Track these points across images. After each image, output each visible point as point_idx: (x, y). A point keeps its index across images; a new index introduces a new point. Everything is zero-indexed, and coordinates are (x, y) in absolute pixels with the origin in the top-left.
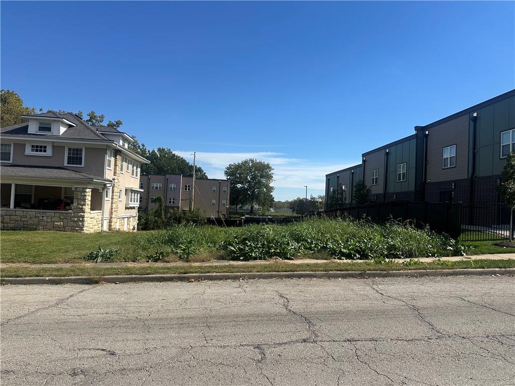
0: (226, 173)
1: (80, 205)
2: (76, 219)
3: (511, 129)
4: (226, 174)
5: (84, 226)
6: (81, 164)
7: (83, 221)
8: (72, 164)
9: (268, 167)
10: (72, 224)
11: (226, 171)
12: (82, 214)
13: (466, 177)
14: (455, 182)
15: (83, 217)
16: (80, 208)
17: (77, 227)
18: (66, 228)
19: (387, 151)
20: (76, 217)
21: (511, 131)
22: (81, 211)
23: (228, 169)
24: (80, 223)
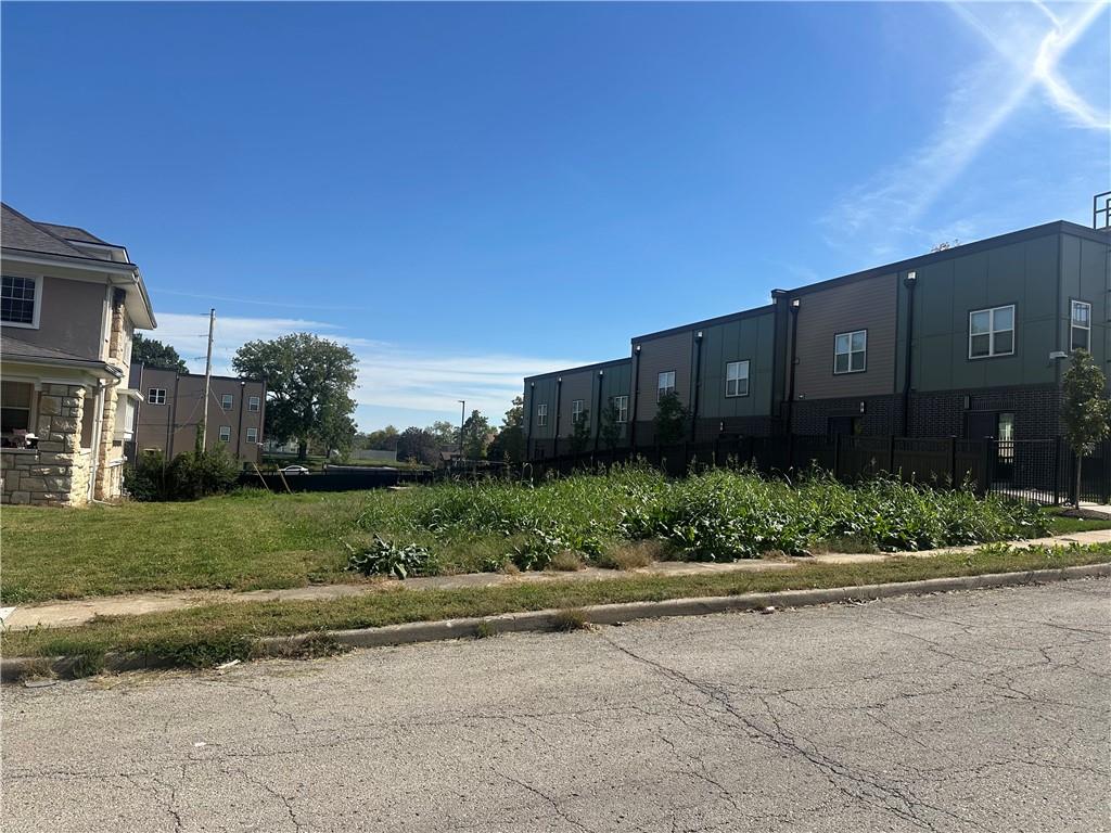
0: (238, 364)
1: (60, 432)
2: (46, 470)
3: (992, 307)
4: (236, 365)
5: (69, 488)
6: (30, 322)
7: (67, 475)
8: (13, 320)
9: (345, 354)
10: (34, 483)
11: (237, 359)
12: (65, 456)
13: (891, 392)
14: (866, 399)
15: (68, 464)
16: (58, 441)
17: (49, 492)
18: (15, 494)
19: (700, 335)
20: (48, 465)
21: (991, 310)
22: (61, 447)
23: (242, 353)
24: (59, 482)
